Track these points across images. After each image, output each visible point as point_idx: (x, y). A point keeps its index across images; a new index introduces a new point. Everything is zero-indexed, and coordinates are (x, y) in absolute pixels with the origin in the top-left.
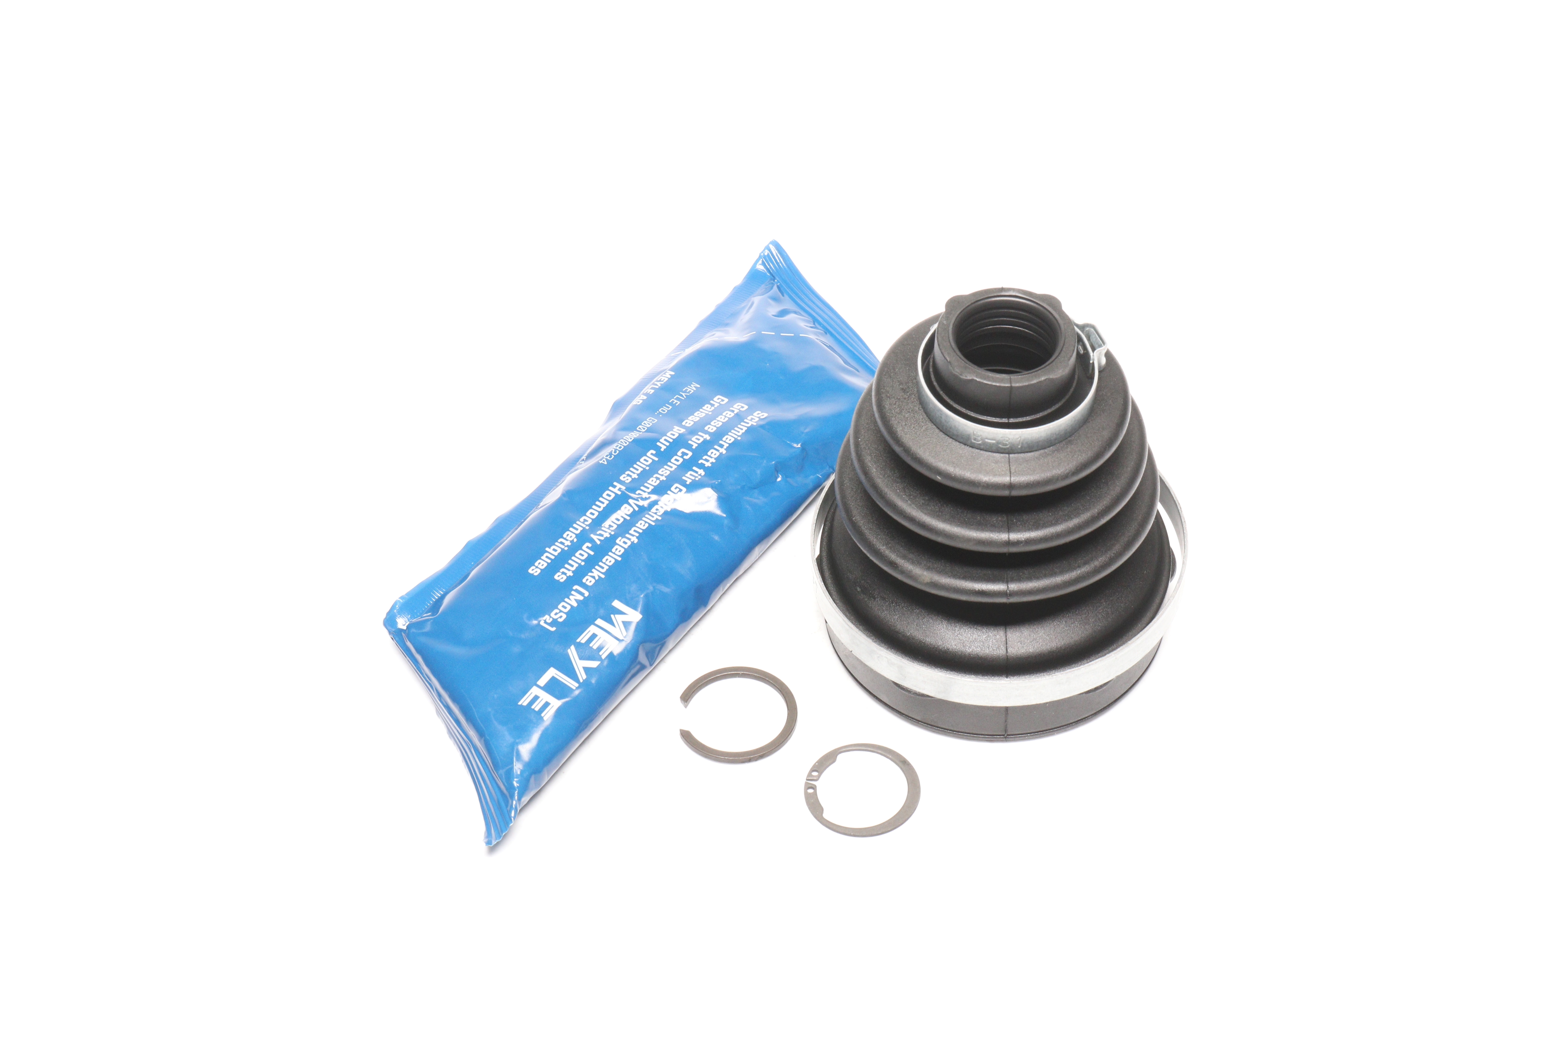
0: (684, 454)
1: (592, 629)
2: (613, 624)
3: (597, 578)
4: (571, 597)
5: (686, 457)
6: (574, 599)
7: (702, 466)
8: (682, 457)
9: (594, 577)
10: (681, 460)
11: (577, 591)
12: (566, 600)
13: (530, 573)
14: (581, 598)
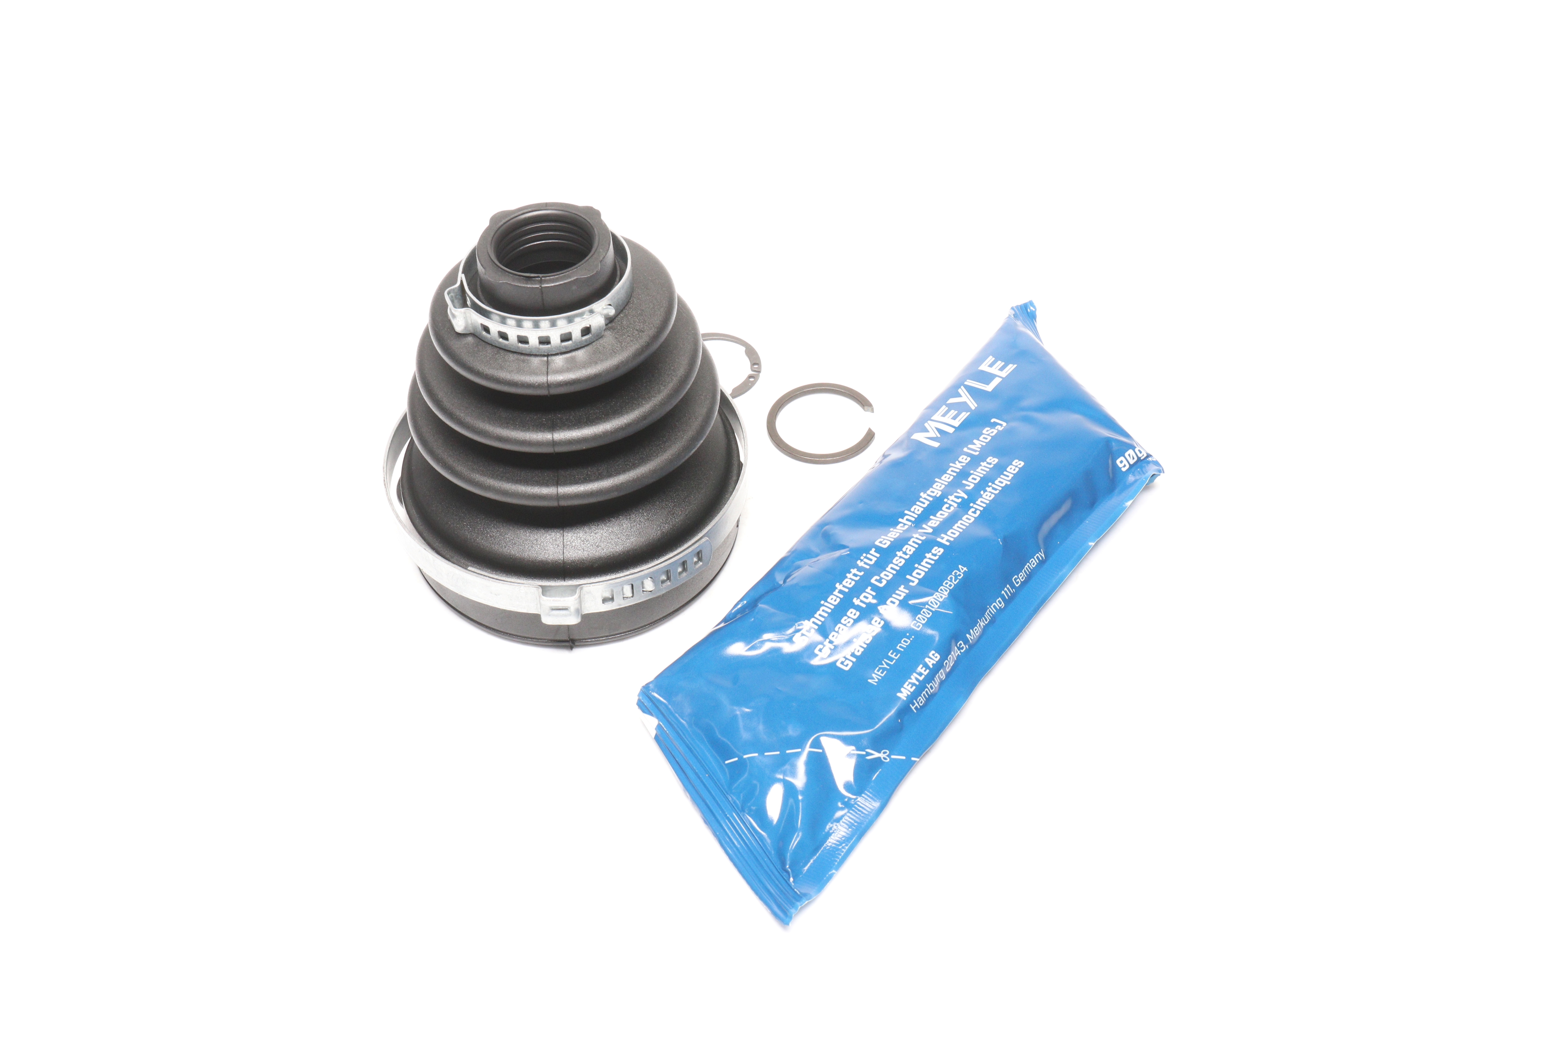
0: (880, 581)
1: (957, 423)
2: (937, 429)
3: (957, 462)
4: (980, 446)
5: (877, 578)
6: (977, 446)
7: (860, 569)
8: (881, 578)
9: (960, 462)
10: (882, 575)
11: (975, 451)
12: (984, 444)
13: (1022, 461)
14: (970, 446)
